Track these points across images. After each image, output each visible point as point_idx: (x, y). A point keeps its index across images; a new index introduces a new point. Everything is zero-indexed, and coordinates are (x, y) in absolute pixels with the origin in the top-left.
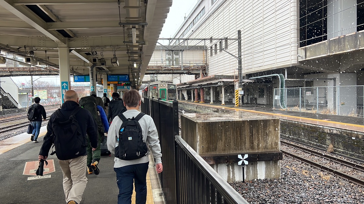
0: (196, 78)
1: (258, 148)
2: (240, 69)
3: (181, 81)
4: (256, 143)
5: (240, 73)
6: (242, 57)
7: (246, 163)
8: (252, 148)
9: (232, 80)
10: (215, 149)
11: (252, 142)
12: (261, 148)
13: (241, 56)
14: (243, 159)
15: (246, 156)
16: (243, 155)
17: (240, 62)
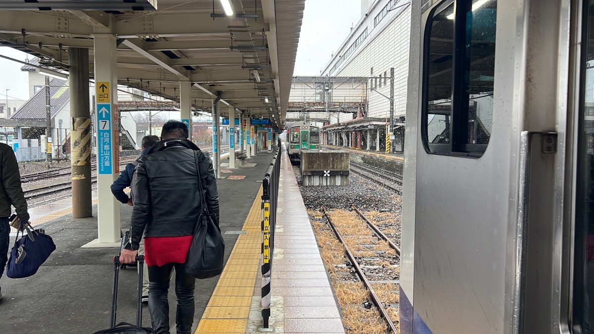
0: (354, 118)
1: (337, 168)
2: (392, 111)
3: (338, 120)
4: (335, 165)
5: (392, 116)
6: (395, 98)
7: (329, 175)
8: (333, 168)
9: (384, 123)
10: (313, 167)
11: (333, 165)
12: (338, 168)
13: (393, 97)
14: (327, 173)
15: (329, 172)
16: (327, 171)
17: (392, 104)
